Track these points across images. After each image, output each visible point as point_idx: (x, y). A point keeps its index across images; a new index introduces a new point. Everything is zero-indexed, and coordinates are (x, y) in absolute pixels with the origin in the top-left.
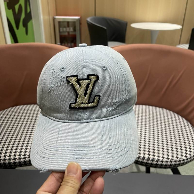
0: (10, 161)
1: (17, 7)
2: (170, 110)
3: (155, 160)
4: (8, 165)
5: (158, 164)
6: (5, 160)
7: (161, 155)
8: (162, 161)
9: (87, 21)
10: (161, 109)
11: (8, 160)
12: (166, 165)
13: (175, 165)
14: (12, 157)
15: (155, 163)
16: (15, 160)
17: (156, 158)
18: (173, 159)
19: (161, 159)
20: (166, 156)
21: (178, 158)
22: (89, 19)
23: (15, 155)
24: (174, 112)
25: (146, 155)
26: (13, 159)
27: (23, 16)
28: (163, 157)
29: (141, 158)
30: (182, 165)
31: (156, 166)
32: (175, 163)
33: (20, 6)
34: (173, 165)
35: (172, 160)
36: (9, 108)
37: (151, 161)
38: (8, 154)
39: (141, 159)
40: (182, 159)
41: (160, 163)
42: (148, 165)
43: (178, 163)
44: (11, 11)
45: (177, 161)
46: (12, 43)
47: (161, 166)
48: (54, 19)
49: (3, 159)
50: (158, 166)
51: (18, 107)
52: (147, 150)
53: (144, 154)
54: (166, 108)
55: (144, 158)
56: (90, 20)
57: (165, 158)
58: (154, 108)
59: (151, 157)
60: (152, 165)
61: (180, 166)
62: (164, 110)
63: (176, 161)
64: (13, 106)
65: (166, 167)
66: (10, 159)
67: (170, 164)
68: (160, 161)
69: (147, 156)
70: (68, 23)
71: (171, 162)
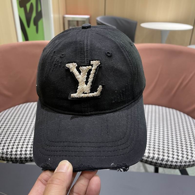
0: (21, 156)
1: (28, 5)
2: (180, 111)
3: (165, 160)
4: (19, 160)
5: (168, 165)
6: (16, 155)
7: (171, 155)
8: (172, 162)
9: (97, 20)
10: (171, 110)
11: (19, 155)
12: (176, 166)
13: (185, 165)
14: (23, 152)
15: (164, 163)
16: (26, 155)
17: (166, 158)
18: (183, 159)
19: (171, 159)
20: (175, 157)
21: (188, 159)
22: (99, 19)
23: (26, 151)
24: (184, 113)
25: (155, 154)
26: (24, 154)
27: (34, 15)
28: (173, 158)
29: (151, 157)
30: (191, 166)
31: (165, 166)
32: (185, 163)
33: (32, 5)
34: (182, 166)
35: (182, 161)
36: (19, 104)
37: (160, 161)
38: (19, 149)
39: (151, 159)
40: (192, 160)
41: (169, 163)
42: (158, 164)
43: (187, 164)
44: (22, 9)
45: (187, 162)
46: (23, 41)
47: (171, 167)
48: (64, 18)
49: (15, 154)
50: (168, 166)
51: (28, 104)
52: (157, 150)
53: (154, 154)
54: (176, 109)
55: (153, 158)
56: (101, 19)
57: (174, 159)
58: (164, 108)
59: (161, 157)
60: (161, 165)
61: (189, 167)
62: (174, 111)
63: (185, 162)
64: (23, 103)
65: (175, 167)
66: (21, 154)
67: (180, 165)
68: (170, 161)
69: (156, 156)
70: (78, 22)
71: (181, 162)
